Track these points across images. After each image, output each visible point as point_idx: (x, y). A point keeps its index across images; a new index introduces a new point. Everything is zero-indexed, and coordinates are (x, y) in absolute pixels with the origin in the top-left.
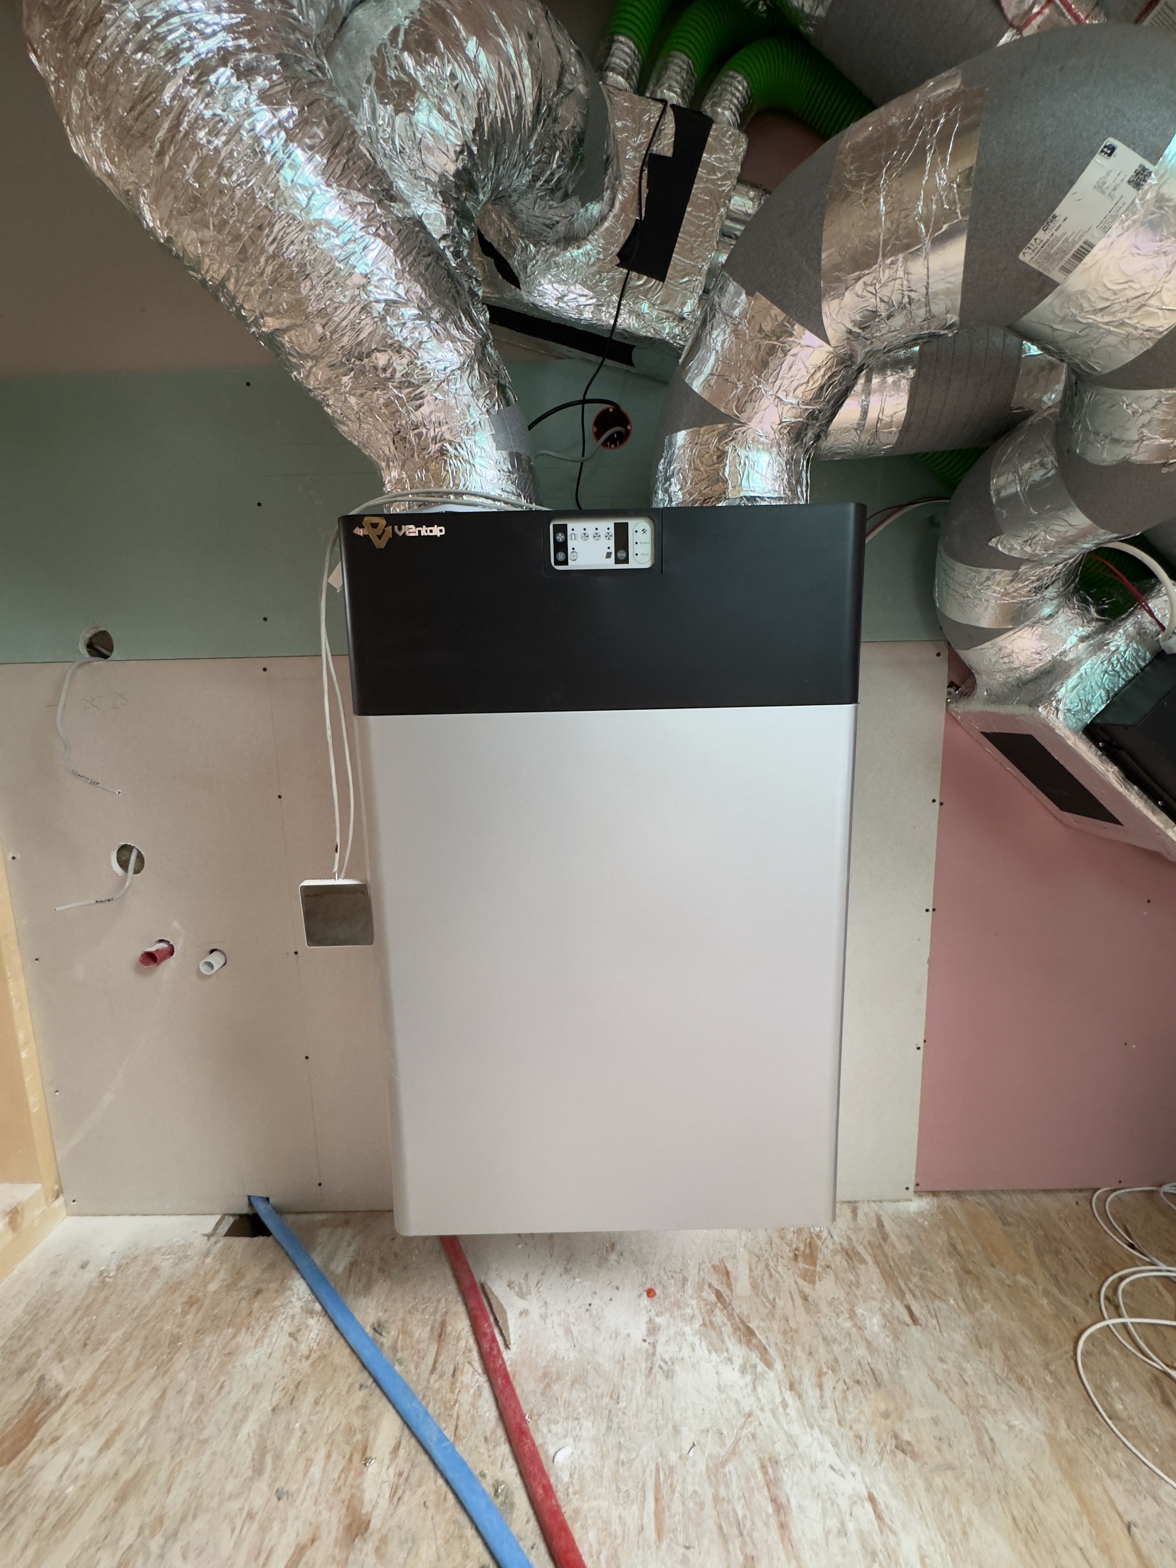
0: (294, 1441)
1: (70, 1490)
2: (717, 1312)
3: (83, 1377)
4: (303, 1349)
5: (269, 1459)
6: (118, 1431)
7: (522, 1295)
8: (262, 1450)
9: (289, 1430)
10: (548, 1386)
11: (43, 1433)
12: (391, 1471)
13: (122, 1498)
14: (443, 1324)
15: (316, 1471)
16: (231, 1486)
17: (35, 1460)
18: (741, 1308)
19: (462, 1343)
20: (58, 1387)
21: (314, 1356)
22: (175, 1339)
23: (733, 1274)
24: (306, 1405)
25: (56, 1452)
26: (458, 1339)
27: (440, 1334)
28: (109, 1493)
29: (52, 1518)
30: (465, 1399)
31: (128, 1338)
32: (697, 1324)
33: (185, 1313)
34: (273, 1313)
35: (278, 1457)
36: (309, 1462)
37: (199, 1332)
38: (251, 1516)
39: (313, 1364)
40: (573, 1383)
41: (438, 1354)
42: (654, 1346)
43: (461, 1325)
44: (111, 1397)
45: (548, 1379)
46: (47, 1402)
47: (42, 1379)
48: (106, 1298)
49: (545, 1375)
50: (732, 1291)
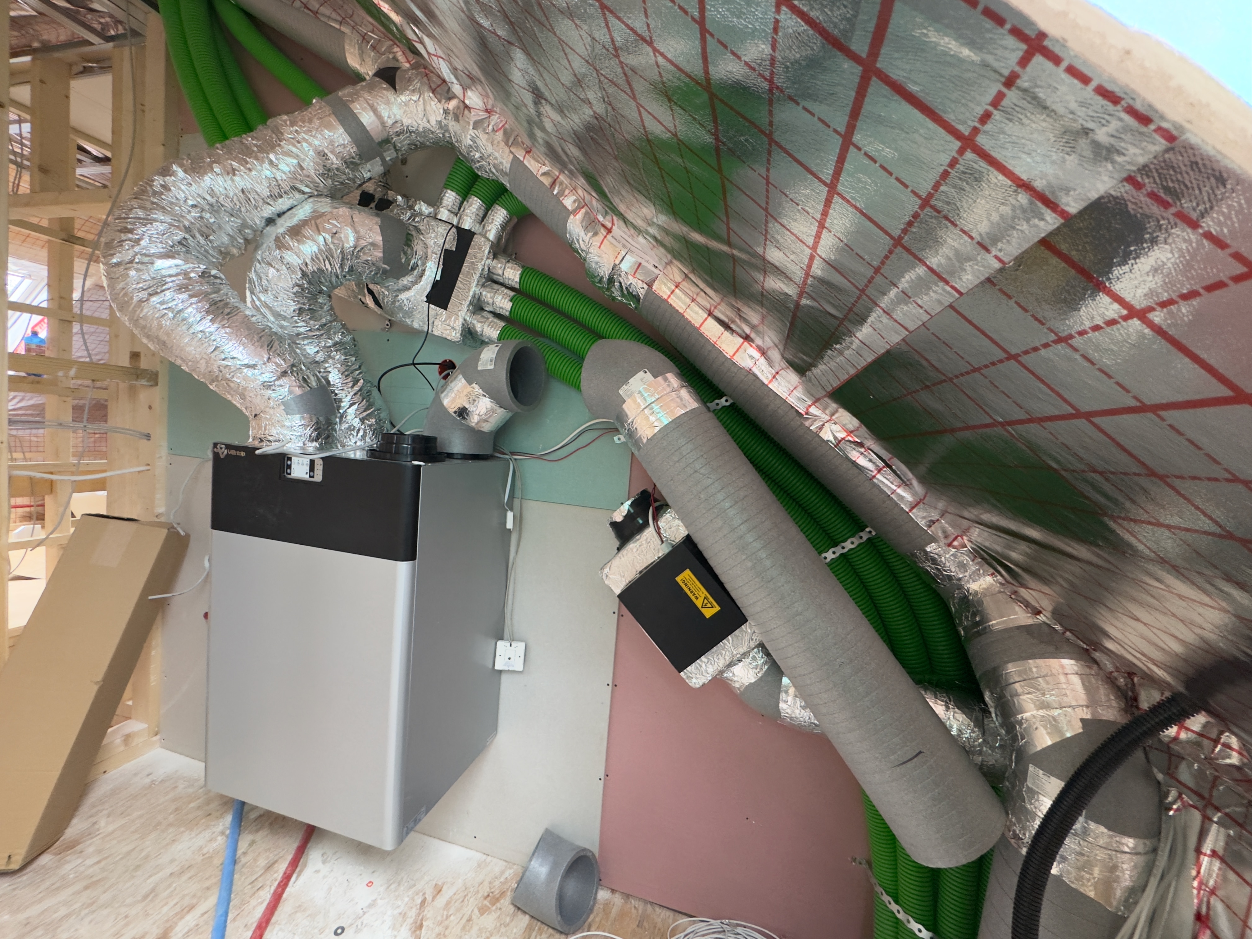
0: (169, 891)
1: (71, 876)
2: (414, 910)
3: (111, 828)
4: (205, 851)
5: (153, 895)
6: (106, 858)
7: (324, 862)
8: (153, 890)
9: (170, 886)
10: (296, 912)
11: (78, 848)
12: (194, 923)
13: (86, 888)
14: (276, 862)
15: (165, 909)
16: (128, 901)
17: (68, 858)
18: (429, 912)
19: (276, 875)
20: (98, 830)
21: (207, 855)
22: (159, 824)
23: (443, 892)
24: (185, 878)
25: (78, 858)
26: (276, 872)
27: (269, 867)
28: (85, 883)
29: (58, 885)
30: (253, 902)
31: (140, 817)
32: (396, 912)
33: (171, 814)
34: (208, 827)
35: (156, 896)
36: (167, 903)
37: (171, 825)
38: (126, 917)
39: (203, 860)
40: (309, 915)
41: (260, 876)
42: (364, 913)
43: (282, 867)
44: (115, 842)
45: (299, 908)
46: (90, 834)
47: (95, 823)
48: (145, 795)
49: (300, 906)
50: (433, 900)
